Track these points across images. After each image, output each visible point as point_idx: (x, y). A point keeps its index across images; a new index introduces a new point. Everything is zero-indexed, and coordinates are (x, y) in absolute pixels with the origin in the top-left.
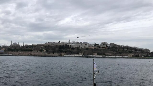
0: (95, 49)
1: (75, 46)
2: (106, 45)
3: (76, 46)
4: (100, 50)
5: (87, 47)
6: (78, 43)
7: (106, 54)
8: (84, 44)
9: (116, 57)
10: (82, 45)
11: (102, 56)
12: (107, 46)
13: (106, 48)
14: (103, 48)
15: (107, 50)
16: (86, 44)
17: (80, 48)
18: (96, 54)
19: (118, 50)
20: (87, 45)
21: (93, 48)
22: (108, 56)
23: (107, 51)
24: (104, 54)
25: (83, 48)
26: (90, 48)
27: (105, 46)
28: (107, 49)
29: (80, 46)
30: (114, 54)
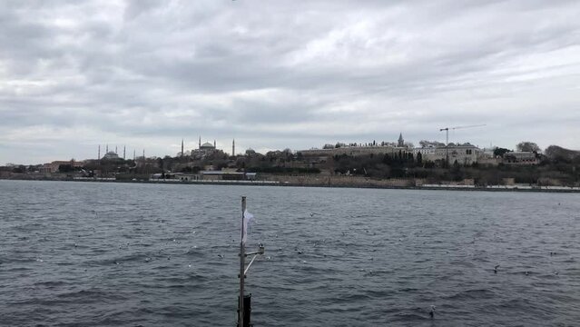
0: (501, 165)
1: (431, 155)
2: (535, 152)
3: (435, 155)
4: (519, 169)
5: (473, 158)
6: (441, 146)
7: (542, 180)
8: (464, 151)
9: (574, 188)
10: (454, 153)
11: (530, 187)
12: (538, 156)
13: (536, 163)
14: (527, 163)
15: (540, 168)
16: (469, 149)
17: (452, 162)
18: (512, 180)
19: (574, 168)
20: (473, 152)
21: (495, 162)
22: (549, 188)
23: (539, 172)
24: (535, 182)
25: (461, 162)
26: (482, 162)
27: (533, 155)
28: (538, 165)
29: (450, 157)
30: (564, 182)
